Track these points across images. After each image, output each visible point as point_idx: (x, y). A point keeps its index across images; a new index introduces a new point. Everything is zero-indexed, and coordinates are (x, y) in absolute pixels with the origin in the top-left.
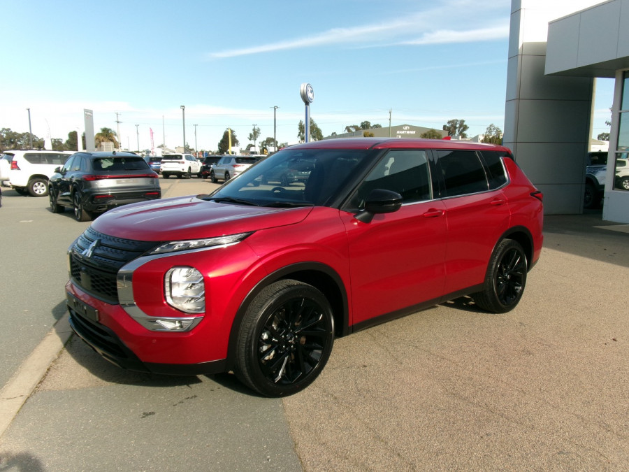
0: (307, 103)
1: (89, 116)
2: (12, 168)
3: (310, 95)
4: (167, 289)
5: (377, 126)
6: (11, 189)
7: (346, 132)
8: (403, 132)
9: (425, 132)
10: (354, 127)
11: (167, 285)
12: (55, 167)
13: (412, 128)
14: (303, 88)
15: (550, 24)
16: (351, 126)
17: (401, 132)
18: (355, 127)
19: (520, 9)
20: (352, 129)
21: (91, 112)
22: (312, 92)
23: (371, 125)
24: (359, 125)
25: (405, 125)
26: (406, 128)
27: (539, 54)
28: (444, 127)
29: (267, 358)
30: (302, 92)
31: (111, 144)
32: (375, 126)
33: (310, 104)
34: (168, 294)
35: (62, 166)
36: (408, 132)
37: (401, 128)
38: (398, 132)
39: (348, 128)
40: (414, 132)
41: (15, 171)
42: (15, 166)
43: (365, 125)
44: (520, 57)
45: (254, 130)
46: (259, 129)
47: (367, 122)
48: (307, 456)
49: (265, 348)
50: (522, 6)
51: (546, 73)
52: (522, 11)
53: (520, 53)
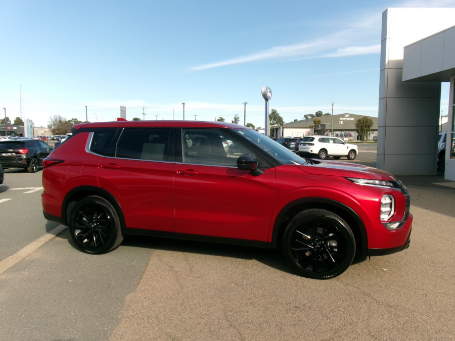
0: (267, 100)
1: (123, 110)
3: (269, 94)
5: (328, 115)
7: (305, 119)
8: (345, 119)
9: (360, 118)
10: (310, 115)
13: (351, 116)
14: (264, 89)
15: (405, 48)
16: (308, 115)
17: (343, 119)
18: (312, 116)
19: (386, 39)
20: (309, 117)
21: (125, 108)
22: (270, 92)
23: (324, 114)
24: (314, 114)
25: (346, 114)
26: (347, 116)
27: (399, 67)
30: (263, 92)
32: (326, 114)
33: (269, 100)
36: (348, 119)
37: (343, 116)
38: (341, 119)
39: (305, 116)
40: (353, 119)
43: (319, 114)
44: (386, 70)
45: (235, 118)
46: (238, 118)
47: (320, 112)
50: (387, 37)
51: (403, 80)
52: (387, 40)
53: (386, 67)
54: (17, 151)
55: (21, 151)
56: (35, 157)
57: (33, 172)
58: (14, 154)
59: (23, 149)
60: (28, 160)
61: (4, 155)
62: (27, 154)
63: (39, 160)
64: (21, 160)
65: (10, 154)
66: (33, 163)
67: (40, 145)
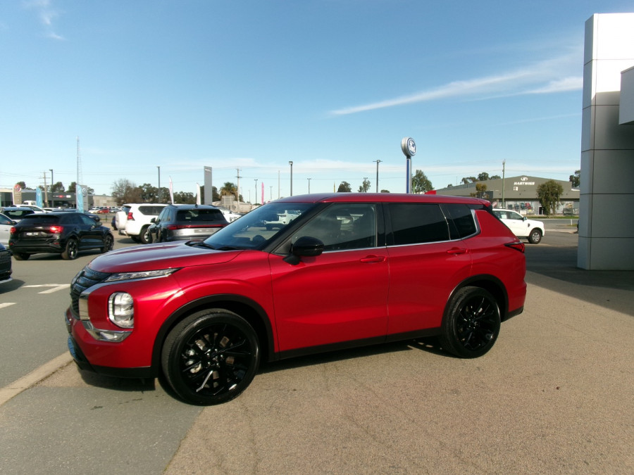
0: (409, 157)
1: (208, 173)
2: (128, 219)
3: (412, 149)
4: (111, 309)
5: (496, 178)
6: (127, 237)
7: (463, 183)
8: (521, 183)
9: (544, 183)
10: (471, 178)
11: (111, 306)
12: (151, 217)
13: (530, 179)
14: (404, 142)
15: (623, 73)
16: (468, 178)
17: (519, 184)
18: (473, 179)
19: (592, 60)
20: (469, 181)
21: (210, 168)
22: (414, 145)
23: (490, 176)
24: (477, 177)
25: (523, 176)
26: (524, 179)
27: (613, 103)
28: (571, 177)
29: (193, 371)
30: (403, 146)
31: (232, 197)
32: (493, 177)
33: (412, 157)
34: (111, 313)
35: (156, 217)
36: (526, 183)
37: (518, 179)
38: (515, 183)
39: (464, 180)
40: (533, 183)
41: (131, 221)
42: (130, 217)
43: (483, 177)
44: (593, 108)
45: (364, 183)
46: (369, 182)
47: (485, 174)
48: (186, 445)
49: (191, 362)
50: (594, 57)
51: (620, 123)
52: (594, 62)
53: (593, 103)
54: (48, 228)
55: (54, 229)
56: (74, 237)
57: (70, 259)
58: (43, 233)
59: (56, 225)
60: (63, 242)
61: (30, 234)
62: (61, 233)
63: (79, 242)
64: (52, 241)
65: (37, 234)
66: (70, 246)
67: (81, 221)
